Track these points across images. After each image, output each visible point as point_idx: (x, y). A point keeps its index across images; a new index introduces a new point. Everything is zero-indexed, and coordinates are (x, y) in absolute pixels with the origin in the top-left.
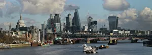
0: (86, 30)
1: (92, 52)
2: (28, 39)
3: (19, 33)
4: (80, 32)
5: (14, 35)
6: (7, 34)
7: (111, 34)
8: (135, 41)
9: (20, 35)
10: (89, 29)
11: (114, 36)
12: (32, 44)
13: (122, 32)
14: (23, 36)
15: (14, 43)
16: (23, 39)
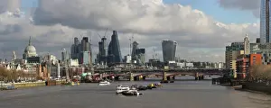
0: (128, 61)
1: (135, 94)
2: (41, 74)
3: (28, 66)
4: (119, 64)
5: (19, 68)
6: (8, 68)
7: (166, 68)
8: (201, 78)
9: (29, 68)
10: (133, 59)
11: (169, 71)
12: (46, 83)
13: (182, 65)
14: (34, 70)
15: (20, 81)
16: (34, 75)
